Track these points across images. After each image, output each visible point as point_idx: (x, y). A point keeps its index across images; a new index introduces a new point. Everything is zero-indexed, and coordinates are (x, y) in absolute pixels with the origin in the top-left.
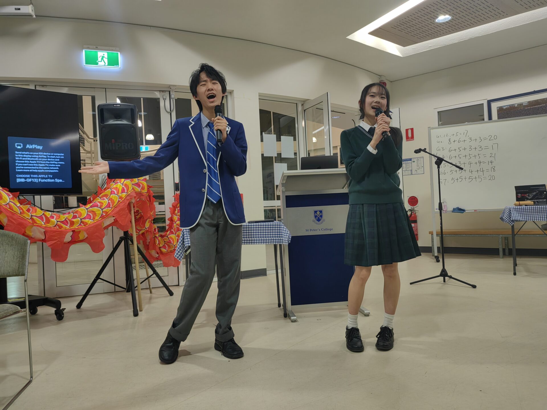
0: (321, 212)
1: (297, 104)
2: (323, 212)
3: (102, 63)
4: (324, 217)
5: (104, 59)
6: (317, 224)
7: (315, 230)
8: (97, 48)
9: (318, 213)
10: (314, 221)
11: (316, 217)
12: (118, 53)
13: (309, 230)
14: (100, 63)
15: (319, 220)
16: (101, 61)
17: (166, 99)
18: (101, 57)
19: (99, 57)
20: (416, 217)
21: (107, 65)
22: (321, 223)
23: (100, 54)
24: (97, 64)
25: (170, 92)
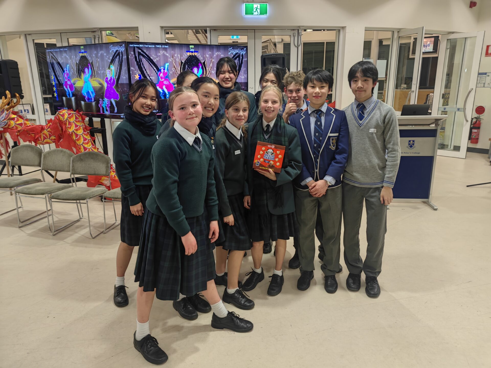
0: (413, 141)
1: (393, 31)
2: (415, 142)
3: (256, 13)
4: (415, 145)
5: (258, 9)
6: (409, 149)
7: (407, 153)
8: (253, 2)
9: (411, 142)
10: (408, 147)
11: (409, 144)
12: (267, 4)
13: (403, 153)
14: (255, 13)
15: (411, 147)
16: (256, 12)
17: (295, 36)
18: (256, 8)
19: (254, 8)
20: (480, 124)
21: (260, 14)
22: (412, 149)
23: (255, 6)
24: (253, 14)
25: (298, 30)
